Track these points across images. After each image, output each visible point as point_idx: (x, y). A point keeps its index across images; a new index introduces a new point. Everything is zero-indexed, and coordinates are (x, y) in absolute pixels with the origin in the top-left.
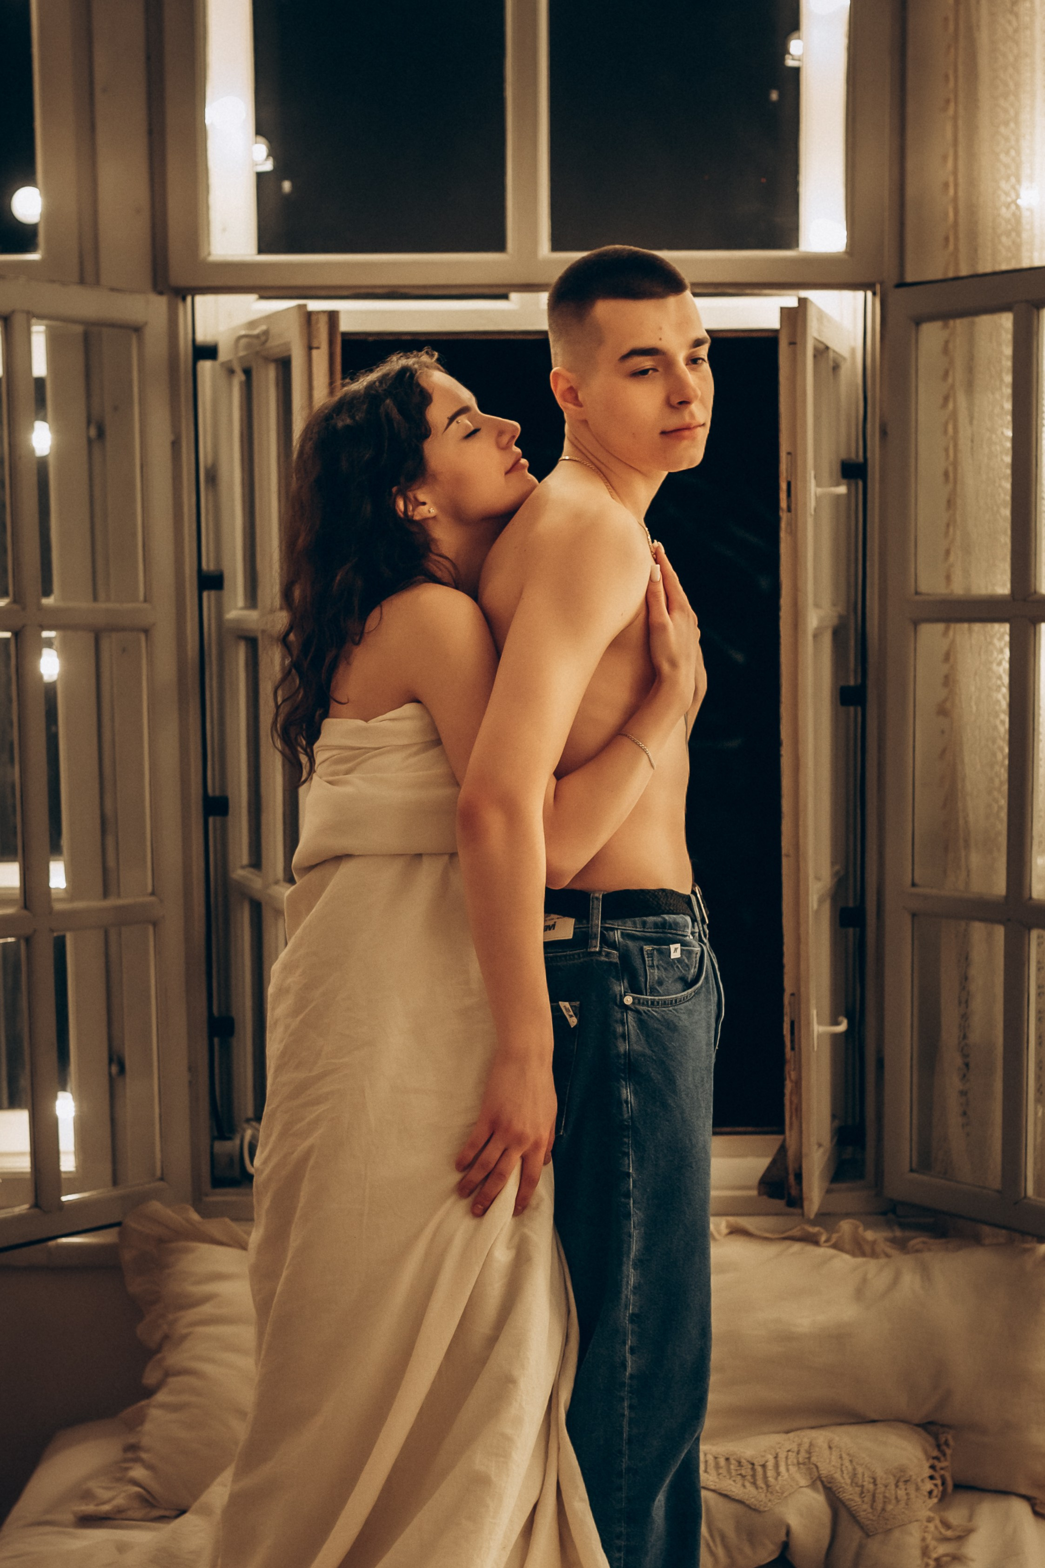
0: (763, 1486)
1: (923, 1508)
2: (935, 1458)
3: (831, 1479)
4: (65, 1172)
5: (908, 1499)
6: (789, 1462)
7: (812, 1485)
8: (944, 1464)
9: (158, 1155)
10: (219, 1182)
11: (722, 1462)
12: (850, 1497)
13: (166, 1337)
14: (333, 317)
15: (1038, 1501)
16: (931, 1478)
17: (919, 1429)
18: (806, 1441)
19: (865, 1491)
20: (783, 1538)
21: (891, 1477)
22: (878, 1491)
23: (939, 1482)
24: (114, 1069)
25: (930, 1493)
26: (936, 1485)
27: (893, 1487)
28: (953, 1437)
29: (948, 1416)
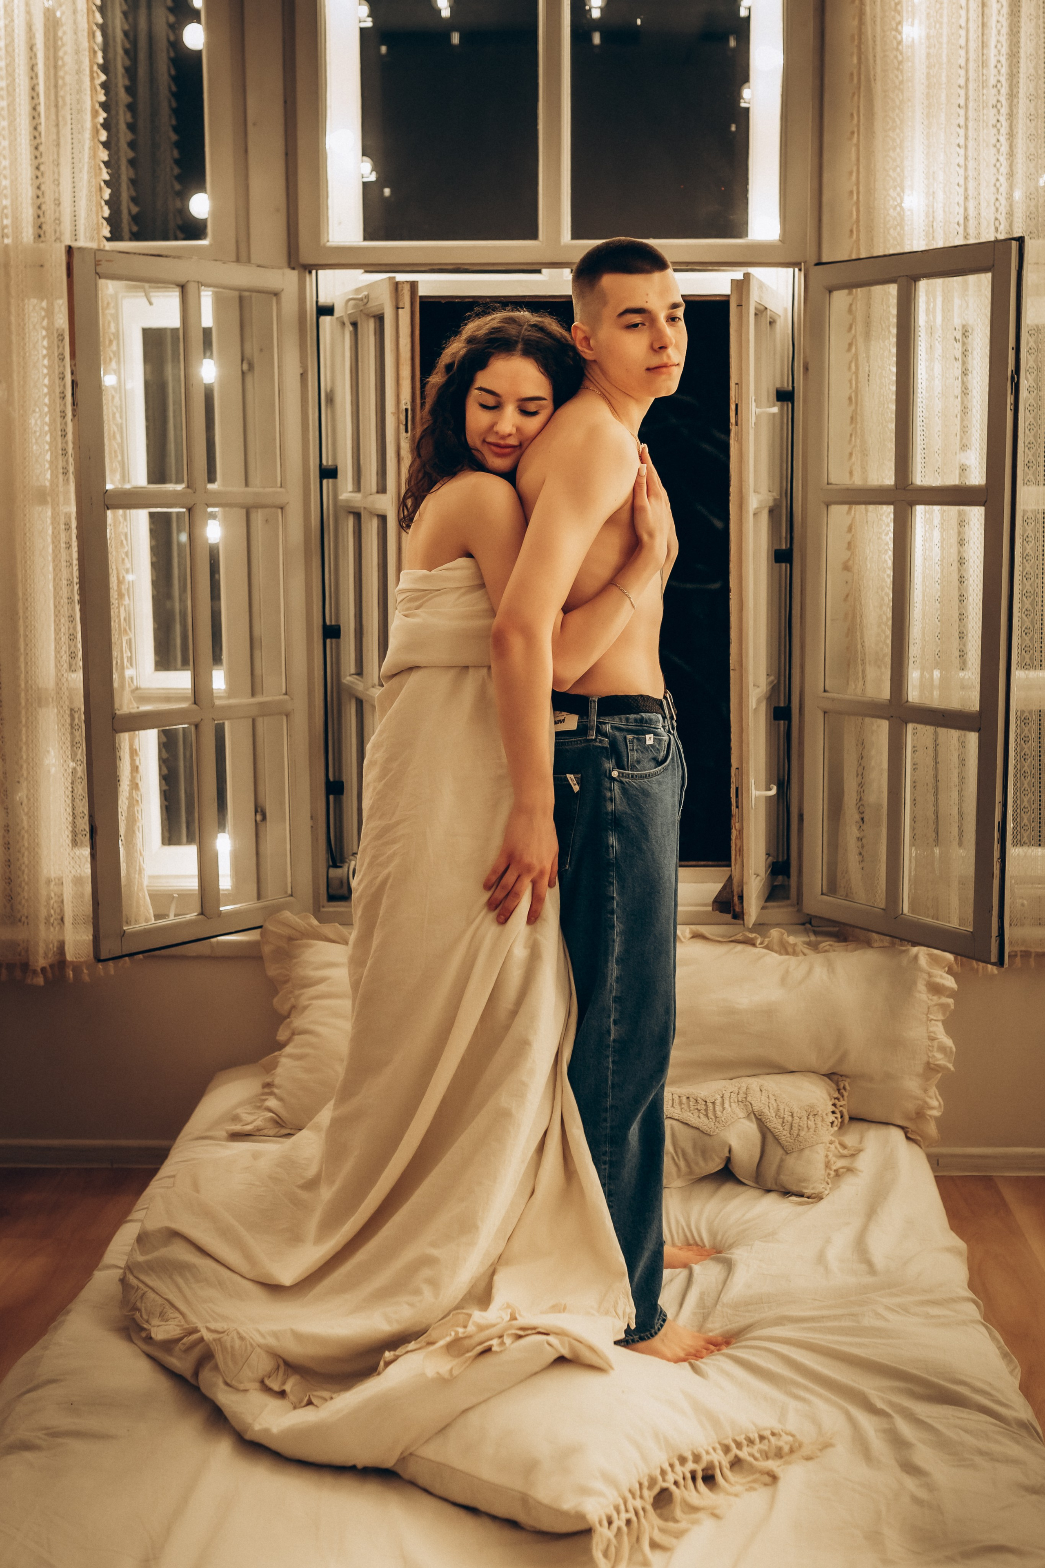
0: (713, 1117)
1: (827, 1134)
2: (835, 1098)
3: (762, 1113)
4: (223, 890)
5: (815, 1128)
6: (732, 1100)
7: (748, 1117)
8: (842, 1103)
9: (289, 880)
10: (332, 898)
11: (684, 1100)
12: (775, 1126)
13: (294, 1007)
14: (413, 285)
15: (909, 1130)
16: (832, 1112)
17: (826, 1078)
18: (744, 1085)
19: (785, 1121)
20: (727, 1155)
21: (803, 1112)
22: (794, 1122)
23: (839, 1115)
24: (259, 817)
25: (832, 1123)
26: (836, 1118)
27: (806, 1119)
28: (849, 1084)
29: (845, 1069)
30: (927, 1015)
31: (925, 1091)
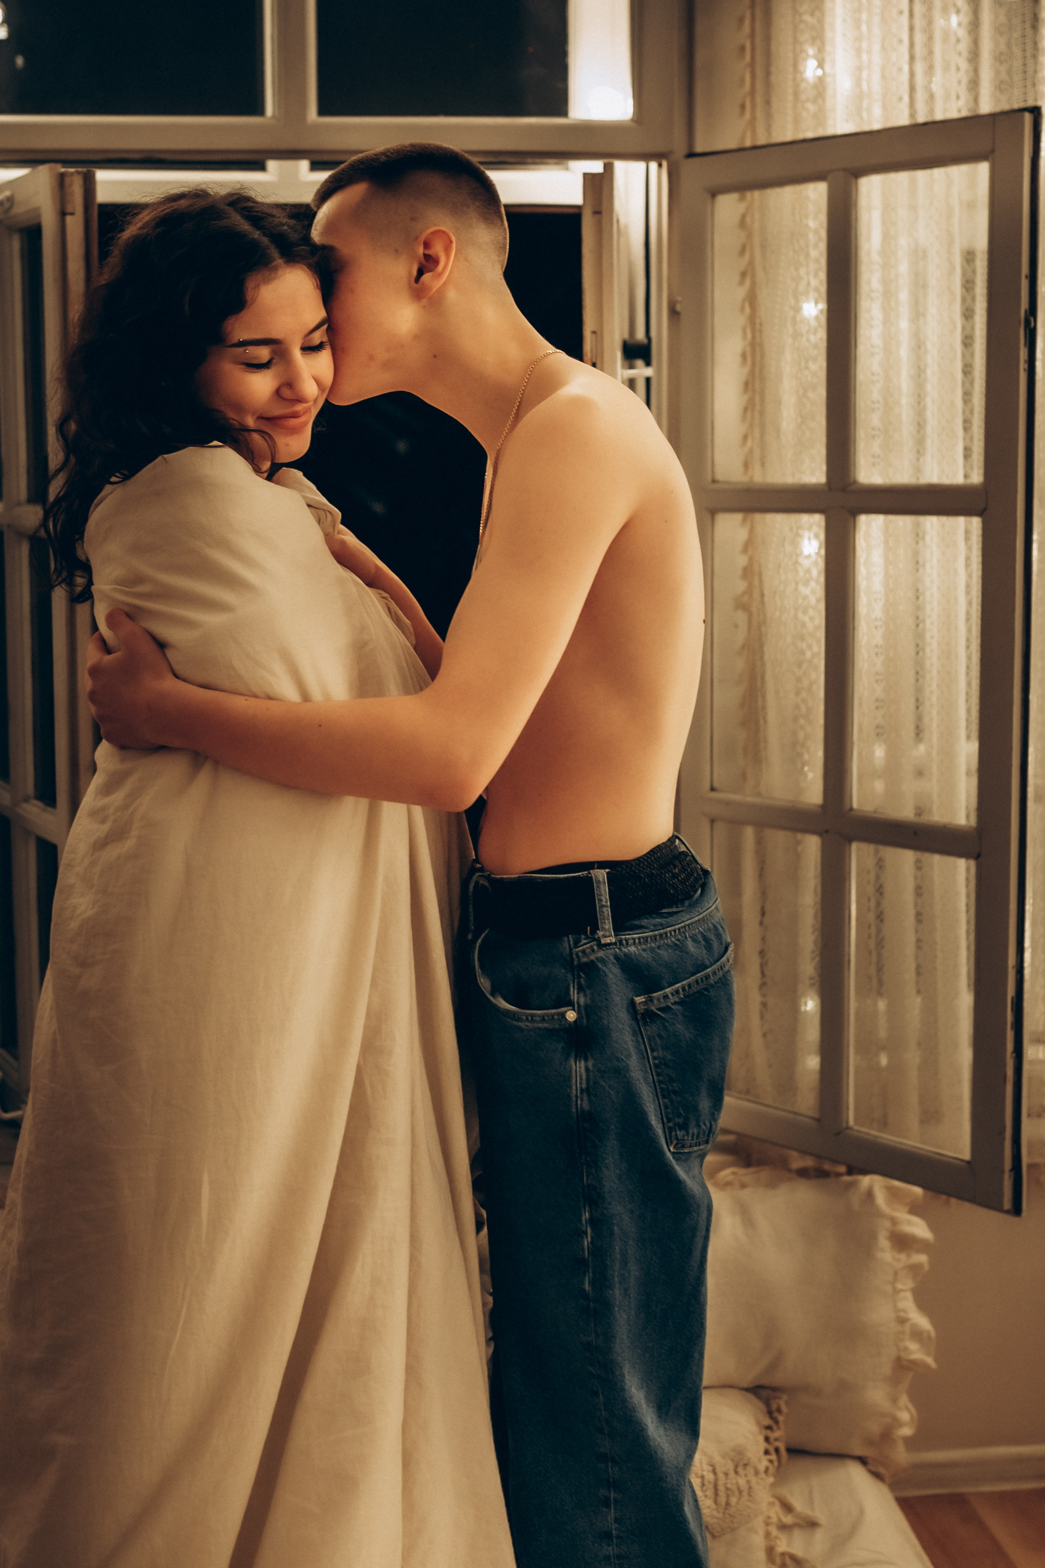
1: (763, 1492)
2: (769, 1428)
5: (750, 1488)
8: (777, 1434)
15: (870, 1460)
16: (767, 1452)
17: (751, 1395)
19: (706, 1483)
21: (730, 1462)
23: (774, 1457)
25: (767, 1470)
26: (771, 1461)
28: (787, 1403)
29: (779, 1378)
30: (893, 1283)
31: (894, 1400)
